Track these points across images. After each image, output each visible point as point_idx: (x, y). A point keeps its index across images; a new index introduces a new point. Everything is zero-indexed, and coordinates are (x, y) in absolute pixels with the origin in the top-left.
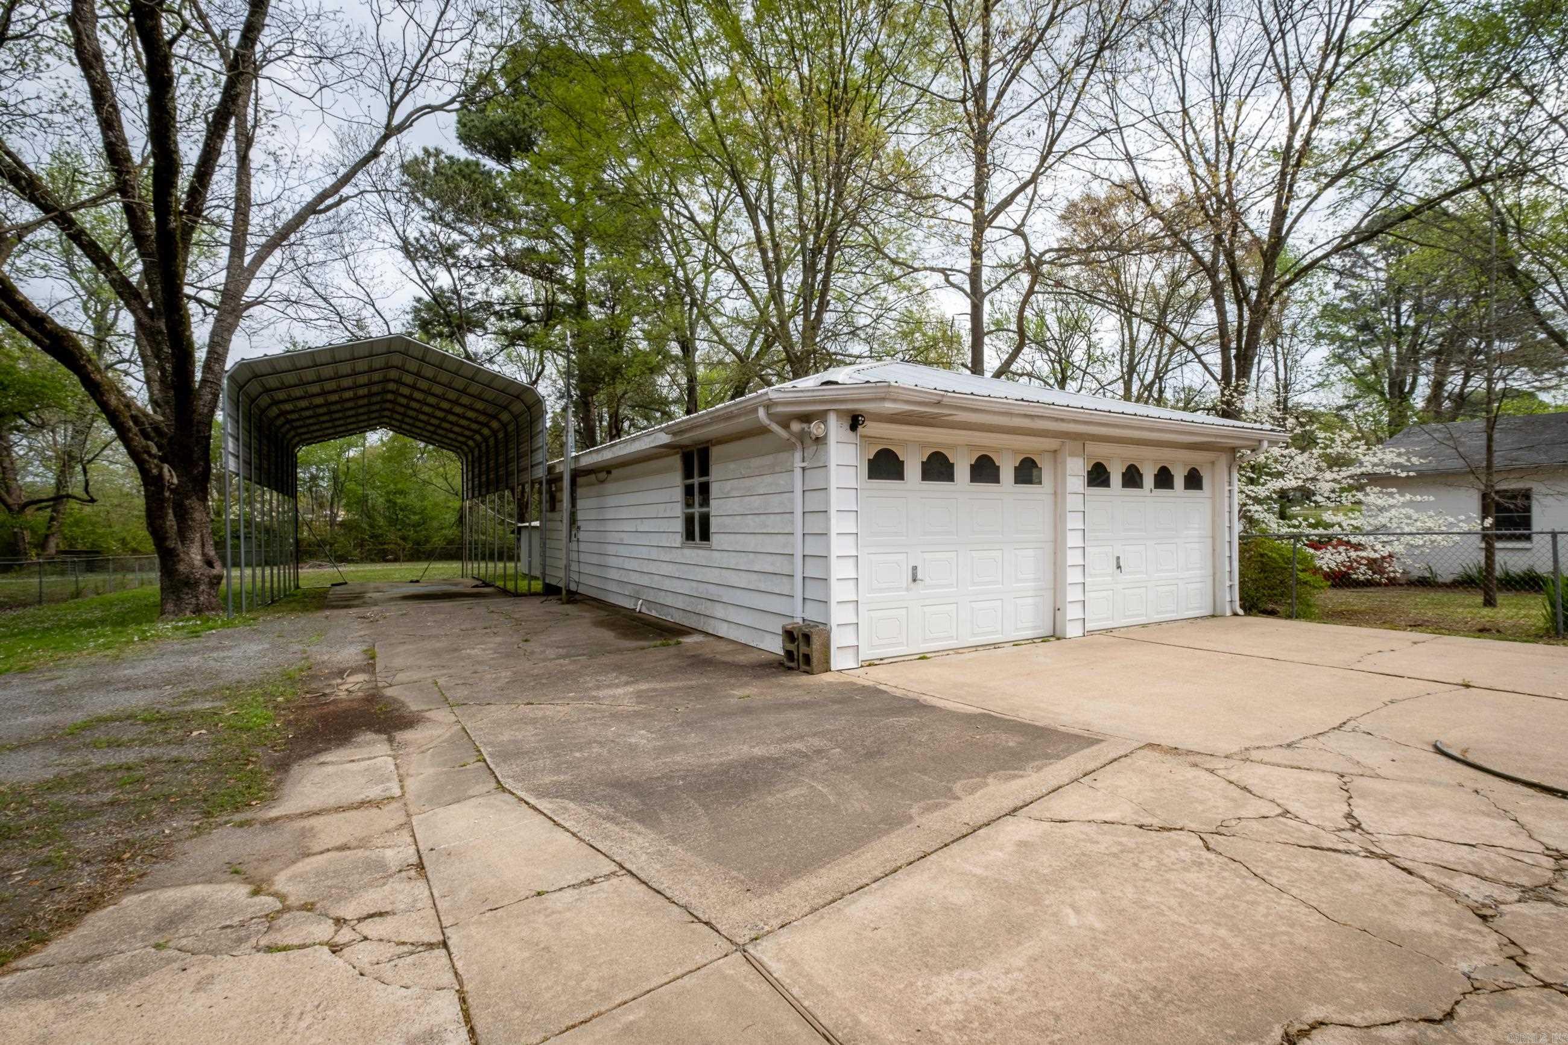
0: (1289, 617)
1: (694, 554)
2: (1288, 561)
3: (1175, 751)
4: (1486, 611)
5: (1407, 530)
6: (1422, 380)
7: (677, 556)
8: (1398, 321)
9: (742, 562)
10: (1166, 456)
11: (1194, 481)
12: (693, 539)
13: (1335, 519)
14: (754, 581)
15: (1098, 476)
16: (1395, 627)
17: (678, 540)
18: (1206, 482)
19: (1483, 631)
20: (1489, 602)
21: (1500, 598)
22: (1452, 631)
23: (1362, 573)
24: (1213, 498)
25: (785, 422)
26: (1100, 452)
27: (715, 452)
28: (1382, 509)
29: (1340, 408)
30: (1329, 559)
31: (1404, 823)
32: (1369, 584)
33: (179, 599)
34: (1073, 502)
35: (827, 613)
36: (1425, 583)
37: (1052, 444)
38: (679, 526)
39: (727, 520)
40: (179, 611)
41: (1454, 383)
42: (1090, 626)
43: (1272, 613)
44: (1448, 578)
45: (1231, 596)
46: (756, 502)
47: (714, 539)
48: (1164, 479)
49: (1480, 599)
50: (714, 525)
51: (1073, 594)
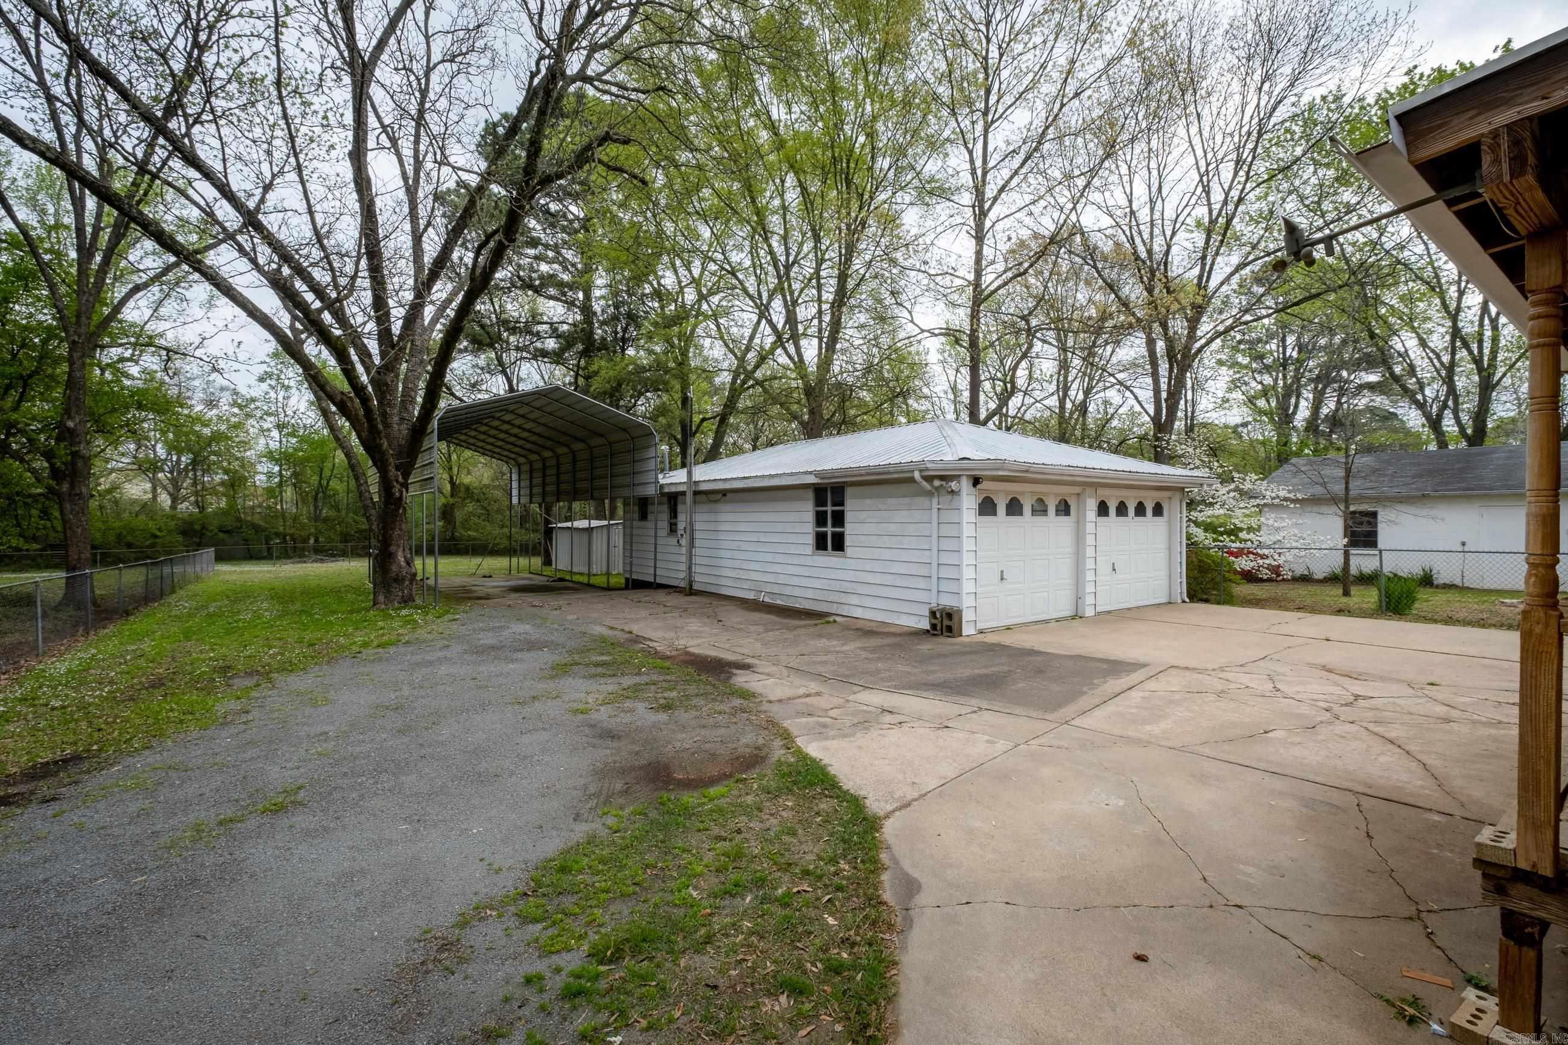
0: (1219, 603)
1: (829, 560)
2: (1217, 564)
3: (1187, 668)
4: (1345, 600)
5: (1295, 544)
6: (1303, 403)
7: (809, 561)
8: (1284, 353)
9: (877, 566)
10: (1142, 495)
11: (1158, 510)
12: (825, 548)
13: (1248, 537)
14: (889, 580)
15: (1103, 509)
16: (1287, 609)
17: (809, 549)
18: (1165, 512)
19: (1340, 612)
20: (1346, 593)
21: (1354, 590)
22: (1321, 612)
23: (1265, 574)
24: (1169, 522)
25: (929, 479)
26: (1104, 493)
27: (849, 491)
28: (1278, 529)
29: (1237, 426)
30: (1244, 563)
31: (1298, 689)
32: (1270, 580)
33: (389, 591)
34: (1090, 528)
35: (960, 600)
36: (1305, 579)
37: (1078, 490)
38: (810, 539)
39: (863, 538)
40: (388, 600)
41: (1329, 406)
42: (1099, 609)
43: (1206, 601)
44: (1319, 575)
45: (1180, 588)
46: (892, 528)
47: (849, 551)
48: (1140, 510)
49: (1341, 591)
50: (848, 541)
51: (1090, 588)
